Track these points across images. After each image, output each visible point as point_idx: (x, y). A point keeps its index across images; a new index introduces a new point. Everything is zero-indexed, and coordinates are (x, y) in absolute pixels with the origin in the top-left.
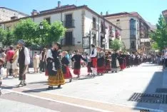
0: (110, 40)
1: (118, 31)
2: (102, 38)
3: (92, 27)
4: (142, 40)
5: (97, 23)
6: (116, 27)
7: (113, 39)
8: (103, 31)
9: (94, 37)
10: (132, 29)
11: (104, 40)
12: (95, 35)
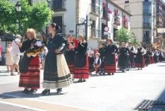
0: (115, 30)
1: (127, 17)
2: (104, 26)
3: (90, 11)
4: (160, 30)
5: (97, 5)
6: (123, 11)
7: (119, 28)
8: (105, 17)
9: (93, 25)
10: (146, 14)
11: (106, 29)
12: (94, 22)
